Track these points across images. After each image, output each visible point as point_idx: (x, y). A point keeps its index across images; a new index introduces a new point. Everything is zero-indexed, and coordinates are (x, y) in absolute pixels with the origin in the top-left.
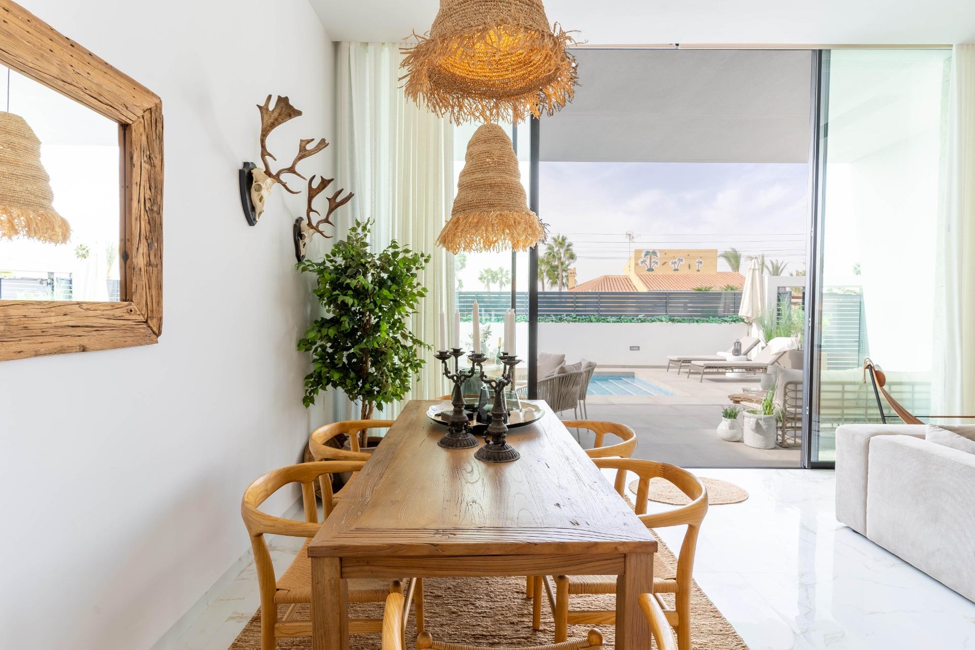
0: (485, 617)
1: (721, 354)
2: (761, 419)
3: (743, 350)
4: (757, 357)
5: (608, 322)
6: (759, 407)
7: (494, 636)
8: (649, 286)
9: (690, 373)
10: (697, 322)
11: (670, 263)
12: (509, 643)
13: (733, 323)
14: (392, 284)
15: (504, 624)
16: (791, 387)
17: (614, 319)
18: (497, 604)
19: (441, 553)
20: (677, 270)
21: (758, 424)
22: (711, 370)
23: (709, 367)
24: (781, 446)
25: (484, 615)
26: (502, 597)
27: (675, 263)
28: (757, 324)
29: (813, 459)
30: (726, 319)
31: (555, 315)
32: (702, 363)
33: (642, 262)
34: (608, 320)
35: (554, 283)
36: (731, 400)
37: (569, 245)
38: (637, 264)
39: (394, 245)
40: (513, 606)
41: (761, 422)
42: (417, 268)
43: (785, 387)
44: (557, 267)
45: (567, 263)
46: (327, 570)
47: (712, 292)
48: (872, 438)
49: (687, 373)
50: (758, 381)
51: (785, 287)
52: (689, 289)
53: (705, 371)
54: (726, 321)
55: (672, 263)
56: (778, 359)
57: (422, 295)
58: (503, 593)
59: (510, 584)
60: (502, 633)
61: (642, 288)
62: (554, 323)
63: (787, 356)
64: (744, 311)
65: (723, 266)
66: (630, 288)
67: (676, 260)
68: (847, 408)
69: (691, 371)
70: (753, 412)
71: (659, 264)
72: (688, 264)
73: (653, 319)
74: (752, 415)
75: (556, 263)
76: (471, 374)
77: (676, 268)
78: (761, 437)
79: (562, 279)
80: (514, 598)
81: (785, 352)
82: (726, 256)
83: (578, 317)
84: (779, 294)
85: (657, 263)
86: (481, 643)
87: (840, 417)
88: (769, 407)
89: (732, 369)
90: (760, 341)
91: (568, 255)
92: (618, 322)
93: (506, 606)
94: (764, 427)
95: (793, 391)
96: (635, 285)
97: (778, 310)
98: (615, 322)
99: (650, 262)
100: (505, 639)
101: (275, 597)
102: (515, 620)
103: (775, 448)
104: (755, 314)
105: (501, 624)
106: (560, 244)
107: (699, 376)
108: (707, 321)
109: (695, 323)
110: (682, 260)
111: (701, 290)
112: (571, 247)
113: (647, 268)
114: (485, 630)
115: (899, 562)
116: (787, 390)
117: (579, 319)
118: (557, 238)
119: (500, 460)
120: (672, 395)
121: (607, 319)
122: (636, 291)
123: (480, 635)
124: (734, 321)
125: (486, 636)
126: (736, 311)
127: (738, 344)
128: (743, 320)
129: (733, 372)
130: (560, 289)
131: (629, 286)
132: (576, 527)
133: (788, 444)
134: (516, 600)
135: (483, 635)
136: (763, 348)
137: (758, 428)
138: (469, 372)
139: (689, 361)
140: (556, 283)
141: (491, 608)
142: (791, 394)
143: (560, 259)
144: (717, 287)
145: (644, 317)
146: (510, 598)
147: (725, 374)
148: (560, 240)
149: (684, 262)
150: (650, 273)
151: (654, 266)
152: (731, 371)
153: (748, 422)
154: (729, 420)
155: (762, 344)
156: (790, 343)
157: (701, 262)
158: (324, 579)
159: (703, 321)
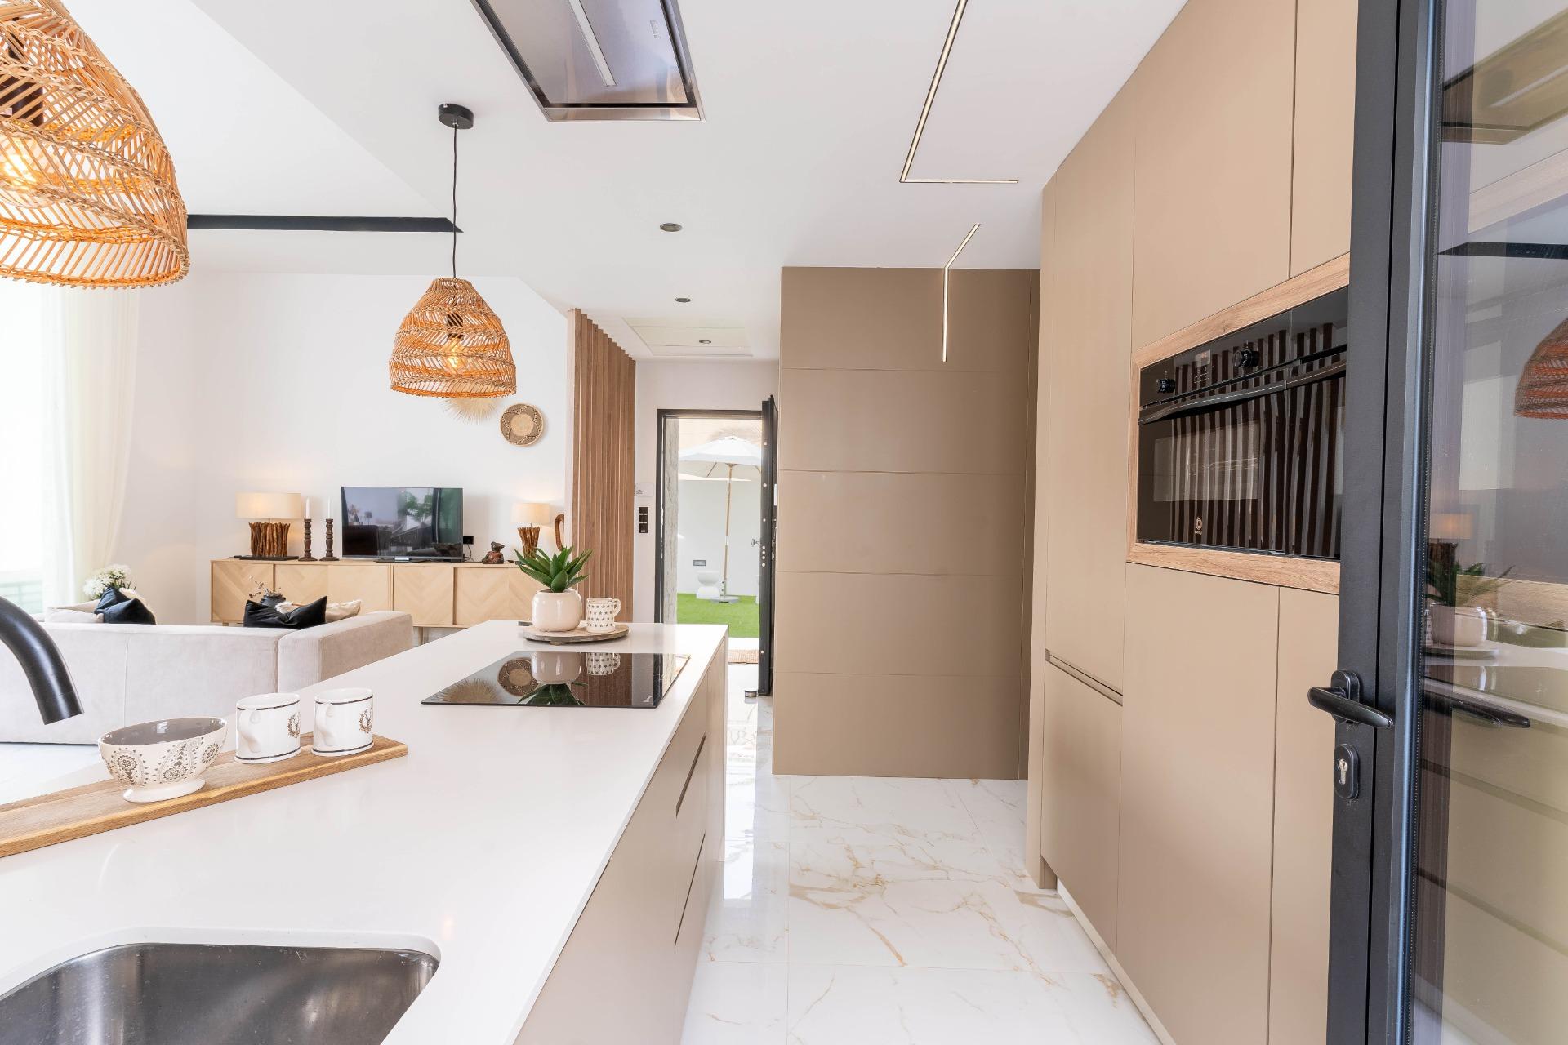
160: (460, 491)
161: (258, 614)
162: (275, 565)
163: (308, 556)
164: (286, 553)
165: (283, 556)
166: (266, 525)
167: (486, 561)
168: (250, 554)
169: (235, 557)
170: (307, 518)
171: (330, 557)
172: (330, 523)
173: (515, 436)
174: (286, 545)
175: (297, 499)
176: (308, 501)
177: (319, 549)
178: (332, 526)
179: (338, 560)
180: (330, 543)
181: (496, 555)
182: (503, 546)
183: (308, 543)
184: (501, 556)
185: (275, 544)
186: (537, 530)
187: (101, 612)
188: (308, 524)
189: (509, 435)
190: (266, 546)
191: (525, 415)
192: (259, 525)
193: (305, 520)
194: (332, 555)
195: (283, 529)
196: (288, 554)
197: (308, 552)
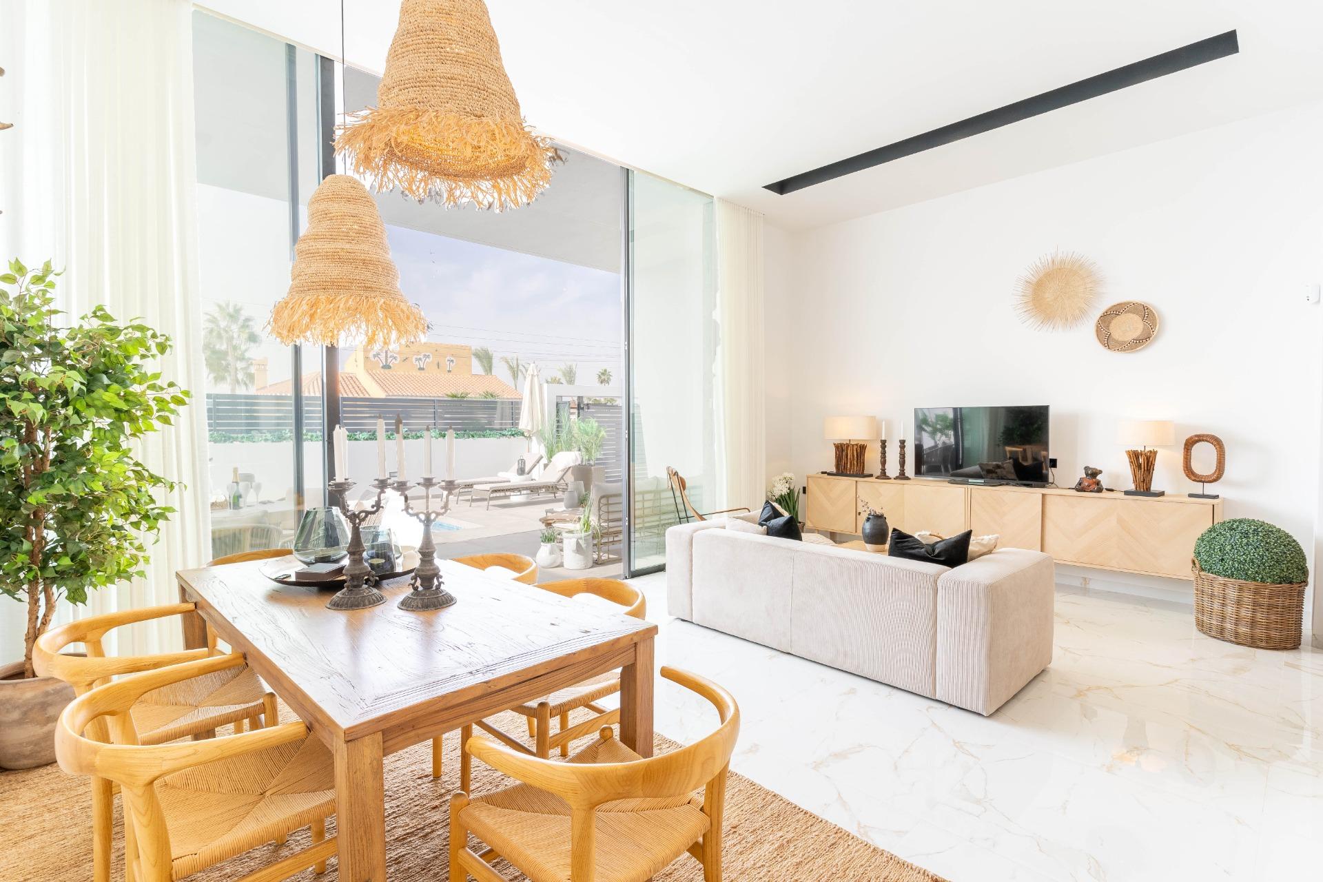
0: (397, 817)
1: (502, 475)
2: (581, 538)
3: (527, 469)
4: (540, 476)
5: (356, 439)
6: (578, 526)
7: (423, 829)
8: (387, 390)
9: (473, 500)
10: (473, 436)
11: (414, 360)
12: (444, 826)
13: (512, 437)
14: (110, 383)
15: (426, 813)
16: (604, 501)
17: (366, 435)
18: (402, 800)
19: (494, 689)
20: (423, 369)
21: (578, 543)
22: (498, 494)
23: (496, 491)
24: (597, 564)
25: (395, 815)
26: (404, 790)
27: (420, 359)
28: (537, 439)
29: (632, 569)
30: (504, 432)
31: (269, 431)
32: (487, 487)
33: (375, 356)
34: (357, 437)
35: (219, 379)
36: (543, 523)
37: (247, 320)
38: (367, 358)
39: (99, 313)
40: (425, 792)
41: (580, 541)
42: (143, 356)
43: (599, 502)
44: (226, 353)
45: (243, 347)
46: (367, 752)
47: (470, 399)
48: (694, 534)
49: (468, 500)
50: (561, 500)
51: (562, 397)
52: (440, 395)
53: (492, 495)
54: (504, 435)
55: (417, 360)
56: (563, 476)
57: (180, 402)
58: (402, 786)
59: (404, 774)
60: (428, 822)
61: (376, 392)
62: (269, 443)
63: (570, 471)
64: (524, 424)
65: (477, 367)
66: (360, 392)
67: (422, 357)
68: (647, 516)
69: (474, 497)
70: (571, 532)
71: (398, 359)
72: (436, 362)
73: (419, 435)
74: (571, 535)
75: (224, 347)
76: (375, 508)
77: (422, 366)
78: (582, 557)
79: (236, 374)
80: (419, 785)
81: (569, 468)
82: (477, 355)
83: (310, 434)
84: (557, 404)
85: (395, 358)
86: (410, 841)
87: (657, 523)
88: (587, 524)
89: (520, 491)
90: (542, 457)
91: (245, 336)
92: (371, 439)
93: (416, 796)
94: (584, 546)
95: (606, 505)
96: (364, 386)
97: (558, 421)
98: (367, 440)
99: (386, 356)
100: (437, 824)
101: (174, 871)
102: (437, 803)
103: (592, 567)
104: (535, 427)
105: (422, 814)
106: (231, 316)
107: (486, 503)
108: (484, 436)
109: (471, 439)
110: (428, 356)
111: (456, 397)
112: (250, 323)
113: (381, 365)
114: (407, 828)
115: (717, 634)
116: (601, 505)
117: (312, 436)
118: (224, 305)
119: (441, 605)
120: (458, 529)
121: (356, 435)
122: (367, 396)
123: (405, 835)
124: (513, 435)
125: (413, 832)
126: (515, 423)
127: (522, 462)
128: (523, 434)
129: (520, 495)
130: (233, 389)
131: (357, 389)
132: (589, 634)
133: (604, 560)
134: (423, 786)
135: (408, 834)
136: (546, 466)
137: (579, 549)
138: (373, 507)
139: (470, 486)
140: (223, 379)
141: (398, 806)
142: (604, 509)
143: (231, 339)
144: (475, 393)
145: (406, 431)
146: (413, 787)
147: (509, 498)
148: (231, 310)
149: (431, 359)
150: (387, 371)
151: (392, 363)
152: (519, 493)
153: (569, 543)
154: (549, 545)
155: (544, 461)
156: (574, 458)
157: (452, 361)
158: (364, 764)
159: (480, 436)
160: (1046, 408)
161: (906, 544)
162: (857, 482)
163: (883, 475)
164: (863, 470)
165: (861, 474)
166: (848, 446)
167: (1080, 488)
168: (834, 470)
169: (823, 473)
170: (883, 439)
171: (902, 476)
172: (903, 443)
173: (1117, 341)
174: (864, 463)
175: (875, 423)
176: (884, 423)
177: (893, 469)
178: (905, 446)
179: (909, 479)
180: (902, 463)
181: (1091, 482)
182: (1101, 472)
183: (884, 463)
184: (1098, 483)
185: (855, 463)
186: (1155, 453)
187: (765, 525)
188: (884, 443)
189: (1106, 338)
190: (847, 463)
191: (1131, 315)
192: (842, 445)
193: (881, 441)
194: (904, 474)
195: (862, 449)
196: (866, 472)
197: (883, 471)
